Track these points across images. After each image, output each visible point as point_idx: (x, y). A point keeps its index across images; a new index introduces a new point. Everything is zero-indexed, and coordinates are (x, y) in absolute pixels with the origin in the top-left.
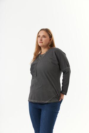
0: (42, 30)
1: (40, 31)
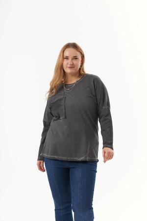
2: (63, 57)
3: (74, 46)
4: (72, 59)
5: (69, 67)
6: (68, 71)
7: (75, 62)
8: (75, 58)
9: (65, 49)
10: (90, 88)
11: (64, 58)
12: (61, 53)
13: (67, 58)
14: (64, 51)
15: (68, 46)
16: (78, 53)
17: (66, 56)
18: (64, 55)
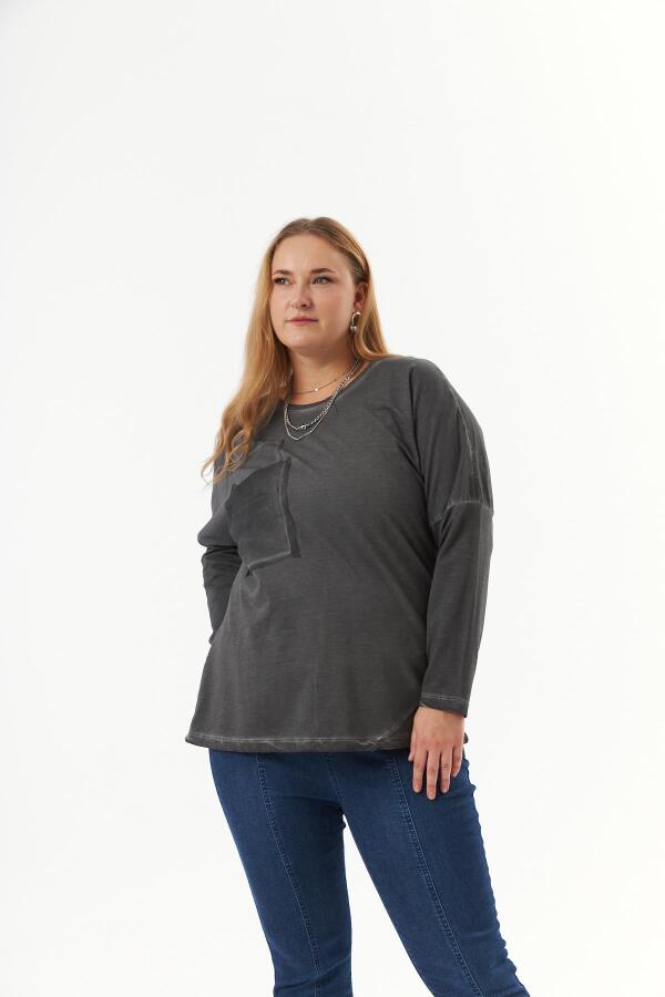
0: (293, 229)
1: (279, 241)
2: (274, 279)
3: (326, 230)
4: (307, 283)
5: (296, 320)
6: (292, 336)
7: (319, 294)
8: (321, 277)
10: (394, 416)
11: (271, 282)
14: (273, 253)
17: (282, 272)
18: (274, 270)
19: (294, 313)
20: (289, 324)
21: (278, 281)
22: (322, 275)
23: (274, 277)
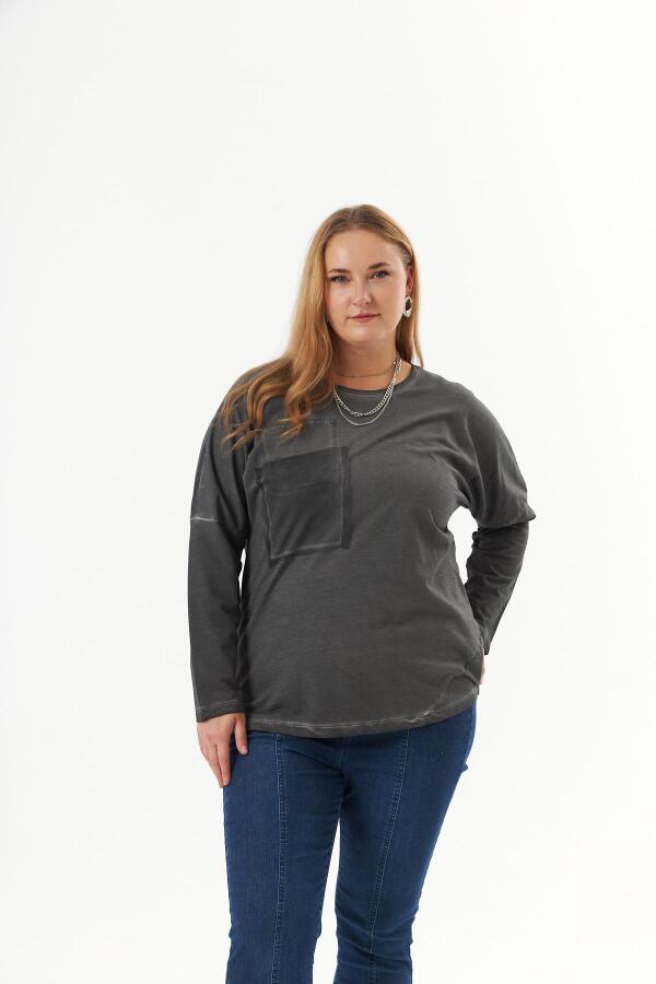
2: (326, 277)
3: (368, 220)
5: (359, 317)
6: (353, 332)
7: (378, 289)
8: (380, 272)
9: (330, 237)
11: (327, 281)
12: (310, 258)
13: (343, 277)
14: (324, 250)
15: (341, 223)
16: (390, 248)
17: (339, 271)
18: (329, 268)
19: (356, 311)
20: (350, 321)
21: (334, 279)
22: (379, 269)
23: (330, 275)
